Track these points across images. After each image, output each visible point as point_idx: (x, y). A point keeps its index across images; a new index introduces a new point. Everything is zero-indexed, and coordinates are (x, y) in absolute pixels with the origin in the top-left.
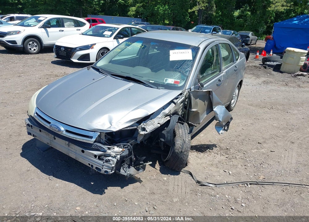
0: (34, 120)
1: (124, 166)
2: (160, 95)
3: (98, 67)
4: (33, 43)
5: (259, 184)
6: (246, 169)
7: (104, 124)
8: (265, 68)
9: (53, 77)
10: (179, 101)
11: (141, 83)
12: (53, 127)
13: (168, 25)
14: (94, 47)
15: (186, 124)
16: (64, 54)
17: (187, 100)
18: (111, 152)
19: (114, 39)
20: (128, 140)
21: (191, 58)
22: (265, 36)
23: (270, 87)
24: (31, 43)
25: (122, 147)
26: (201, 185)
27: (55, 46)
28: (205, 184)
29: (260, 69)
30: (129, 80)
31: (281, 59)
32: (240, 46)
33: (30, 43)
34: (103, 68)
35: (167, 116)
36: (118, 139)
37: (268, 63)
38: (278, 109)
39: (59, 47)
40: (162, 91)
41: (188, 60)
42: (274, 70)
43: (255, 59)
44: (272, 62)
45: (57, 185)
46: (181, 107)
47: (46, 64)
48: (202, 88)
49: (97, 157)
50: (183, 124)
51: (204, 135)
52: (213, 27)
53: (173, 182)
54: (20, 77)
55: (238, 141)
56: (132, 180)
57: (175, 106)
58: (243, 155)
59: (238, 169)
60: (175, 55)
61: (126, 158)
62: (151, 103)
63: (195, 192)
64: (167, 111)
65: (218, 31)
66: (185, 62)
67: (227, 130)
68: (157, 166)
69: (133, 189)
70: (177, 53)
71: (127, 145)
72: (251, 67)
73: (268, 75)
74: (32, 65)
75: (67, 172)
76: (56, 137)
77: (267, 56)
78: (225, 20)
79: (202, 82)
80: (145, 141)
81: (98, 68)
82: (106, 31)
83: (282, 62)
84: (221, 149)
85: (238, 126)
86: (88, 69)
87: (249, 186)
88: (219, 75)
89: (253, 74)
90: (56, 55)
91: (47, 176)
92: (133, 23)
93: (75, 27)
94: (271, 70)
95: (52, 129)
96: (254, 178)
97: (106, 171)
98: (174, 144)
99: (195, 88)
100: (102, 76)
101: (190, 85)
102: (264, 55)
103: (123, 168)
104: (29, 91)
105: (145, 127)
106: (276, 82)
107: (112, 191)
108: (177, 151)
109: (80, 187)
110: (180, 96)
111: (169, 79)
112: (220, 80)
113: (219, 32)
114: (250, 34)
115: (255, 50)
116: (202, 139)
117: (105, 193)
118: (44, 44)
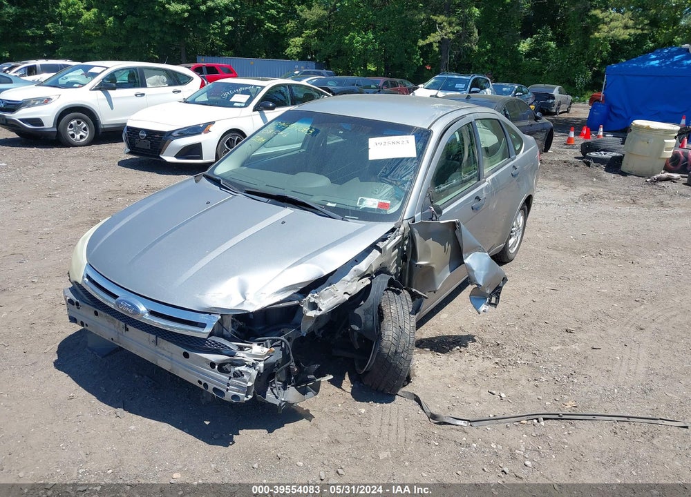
0: (83, 292)
1: (274, 385)
2: (348, 232)
3: (218, 176)
4: (79, 123)
5: (563, 419)
6: (537, 386)
7: (229, 298)
8: (588, 164)
9: (123, 196)
10: (390, 244)
11: (309, 209)
12: (122, 305)
13: (375, 74)
14: (212, 128)
15: (406, 292)
16: (146, 145)
17: (407, 242)
18: (245, 355)
19: (255, 110)
20: (280, 329)
21: (413, 154)
22: (590, 94)
23: (597, 207)
24: (75, 123)
25: (269, 345)
26: (440, 423)
27: (125, 129)
28: (448, 421)
29: (576, 168)
30: (283, 202)
31: (623, 146)
32: (530, 119)
33: (72, 123)
34: (228, 178)
35: (363, 276)
36: (260, 328)
37: (593, 154)
38: (613, 257)
39: (134, 132)
40: (353, 225)
41: (408, 159)
42: (606, 170)
43: (565, 147)
44: (602, 152)
45: (132, 427)
46: (394, 256)
47: (109, 167)
48: (438, 216)
49: (217, 367)
50: (398, 293)
51: (448, 317)
52: (473, 78)
53: (380, 417)
54: (50, 196)
55: (522, 328)
56: (291, 414)
57: (381, 256)
58: (531, 356)
59: (520, 388)
60: (380, 149)
61: (278, 367)
62: (329, 250)
63: (425, 438)
64: (363, 266)
65: (484, 85)
66: (401, 162)
67: (495, 305)
68: (347, 384)
69: (295, 433)
70: (383, 144)
71: (278, 340)
72: (557, 163)
73: (595, 179)
74: (76, 171)
75: (154, 399)
76: (128, 326)
77: (593, 138)
78: (500, 61)
79: (439, 203)
80: (319, 330)
81: (218, 178)
82: (236, 93)
83: (624, 152)
84: (485, 345)
85: (524, 295)
86: (196, 181)
87: (542, 423)
88: (477, 186)
89: (561, 179)
90: (129, 148)
91: (112, 409)
92: (297, 72)
93: (169, 85)
94: (601, 170)
95: (121, 309)
96: (553, 406)
97: (235, 397)
98: (379, 337)
99: (423, 217)
100: (225, 195)
101: (413, 211)
102: (587, 136)
103: (272, 390)
104: (71, 227)
105: (317, 301)
106: (611, 195)
107: (248, 438)
108: (385, 351)
109: (181, 431)
110: (392, 235)
111: (368, 199)
112: (478, 198)
113: (485, 88)
114: (556, 91)
115: (565, 126)
116: (443, 324)
117: (234, 442)
118: (103, 125)
